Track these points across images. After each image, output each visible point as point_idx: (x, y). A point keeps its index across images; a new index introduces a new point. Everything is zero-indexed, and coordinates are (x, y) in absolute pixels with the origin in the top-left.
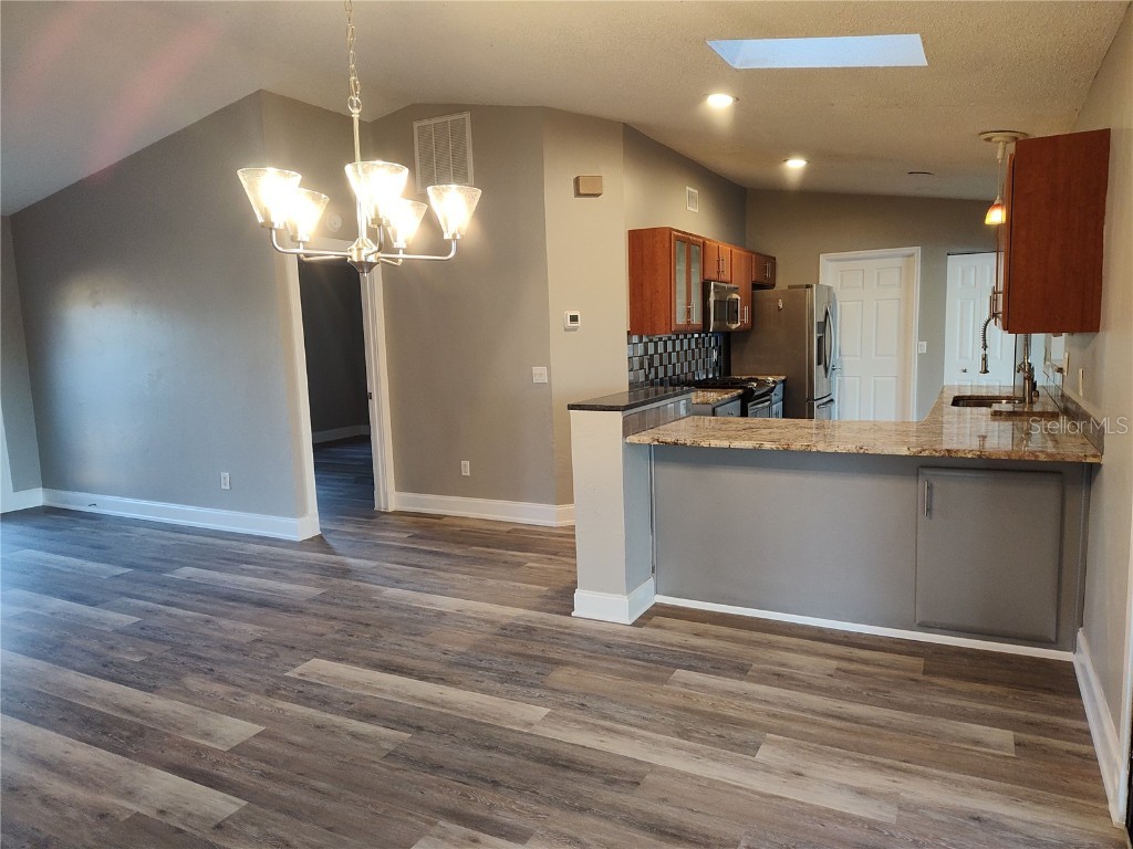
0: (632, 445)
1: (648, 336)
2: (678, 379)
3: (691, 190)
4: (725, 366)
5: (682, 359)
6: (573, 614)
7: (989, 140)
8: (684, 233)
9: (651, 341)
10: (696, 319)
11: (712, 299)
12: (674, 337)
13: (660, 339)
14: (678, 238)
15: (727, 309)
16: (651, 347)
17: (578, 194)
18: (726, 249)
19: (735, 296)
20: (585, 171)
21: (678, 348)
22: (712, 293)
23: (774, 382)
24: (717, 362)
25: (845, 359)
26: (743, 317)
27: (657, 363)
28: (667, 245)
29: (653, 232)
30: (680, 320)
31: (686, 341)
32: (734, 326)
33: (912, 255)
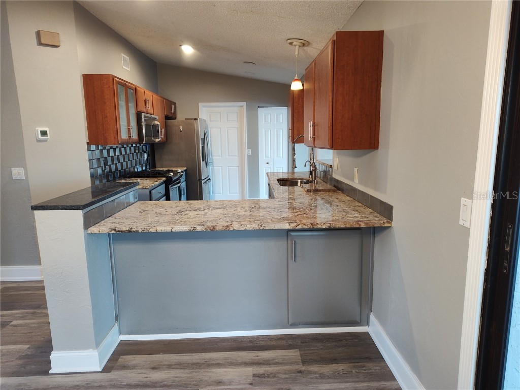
0: (92, 234)
1: (102, 146)
2: (125, 171)
3: (124, 56)
4: (152, 163)
5: (126, 159)
6: (51, 372)
7: (291, 44)
8: (123, 80)
9: (105, 148)
10: (135, 136)
11: (143, 124)
12: (120, 146)
13: (111, 148)
14: (118, 83)
15: (153, 130)
16: (105, 152)
17: (40, 44)
18: (149, 94)
19: (157, 122)
20: (43, 27)
21: (123, 153)
22: (143, 120)
23: (182, 172)
24: (147, 160)
25: (214, 158)
26: (161, 135)
27: (109, 163)
28: (111, 87)
29: (101, 77)
30: (124, 136)
31: (128, 149)
32: (157, 140)
33: (242, 106)
